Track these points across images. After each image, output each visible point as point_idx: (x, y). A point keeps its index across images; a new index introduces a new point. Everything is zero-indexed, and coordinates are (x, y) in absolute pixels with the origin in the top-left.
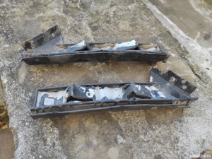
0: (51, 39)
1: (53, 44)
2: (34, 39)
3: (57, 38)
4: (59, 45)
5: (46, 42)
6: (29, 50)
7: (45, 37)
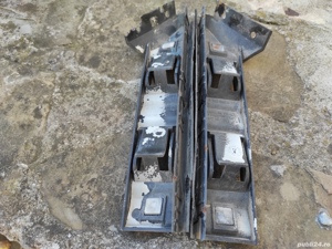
0: (245, 35)
1: (239, 42)
2: (231, 11)
5: (237, 30)
7: (243, 24)
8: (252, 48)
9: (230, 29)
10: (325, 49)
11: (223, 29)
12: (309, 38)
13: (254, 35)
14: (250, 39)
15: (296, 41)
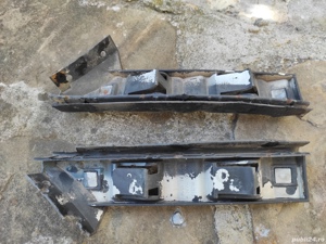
0: (99, 62)
1: (103, 71)
2: (70, 67)
3: (110, 58)
4: (112, 72)
5: (91, 69)
6: (63, 85)
7: (89, 60)
8: (114, 60)
9: (86, 76)
10: (215, 42)
11: (83, 83)
12: (202, 30)
13: (104, 53)
14: (105, 58)
15: (188, 35)
